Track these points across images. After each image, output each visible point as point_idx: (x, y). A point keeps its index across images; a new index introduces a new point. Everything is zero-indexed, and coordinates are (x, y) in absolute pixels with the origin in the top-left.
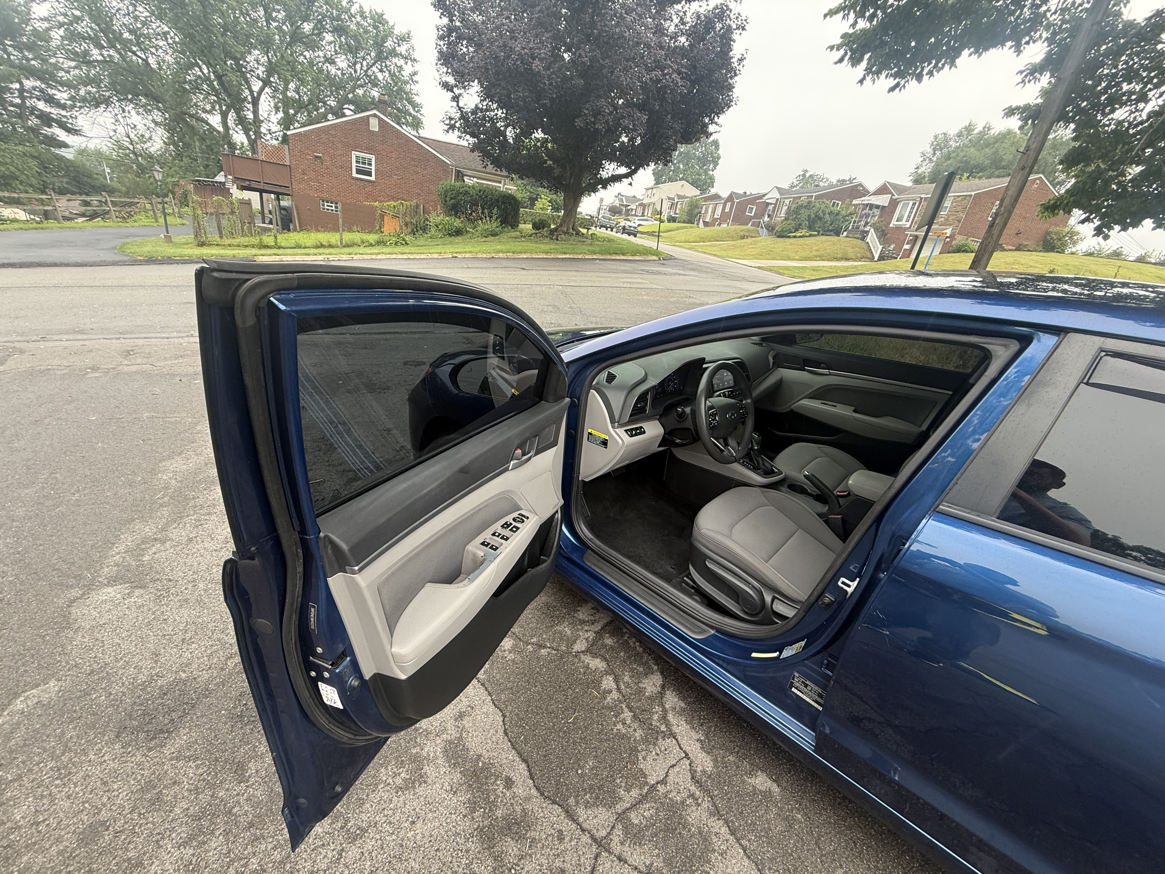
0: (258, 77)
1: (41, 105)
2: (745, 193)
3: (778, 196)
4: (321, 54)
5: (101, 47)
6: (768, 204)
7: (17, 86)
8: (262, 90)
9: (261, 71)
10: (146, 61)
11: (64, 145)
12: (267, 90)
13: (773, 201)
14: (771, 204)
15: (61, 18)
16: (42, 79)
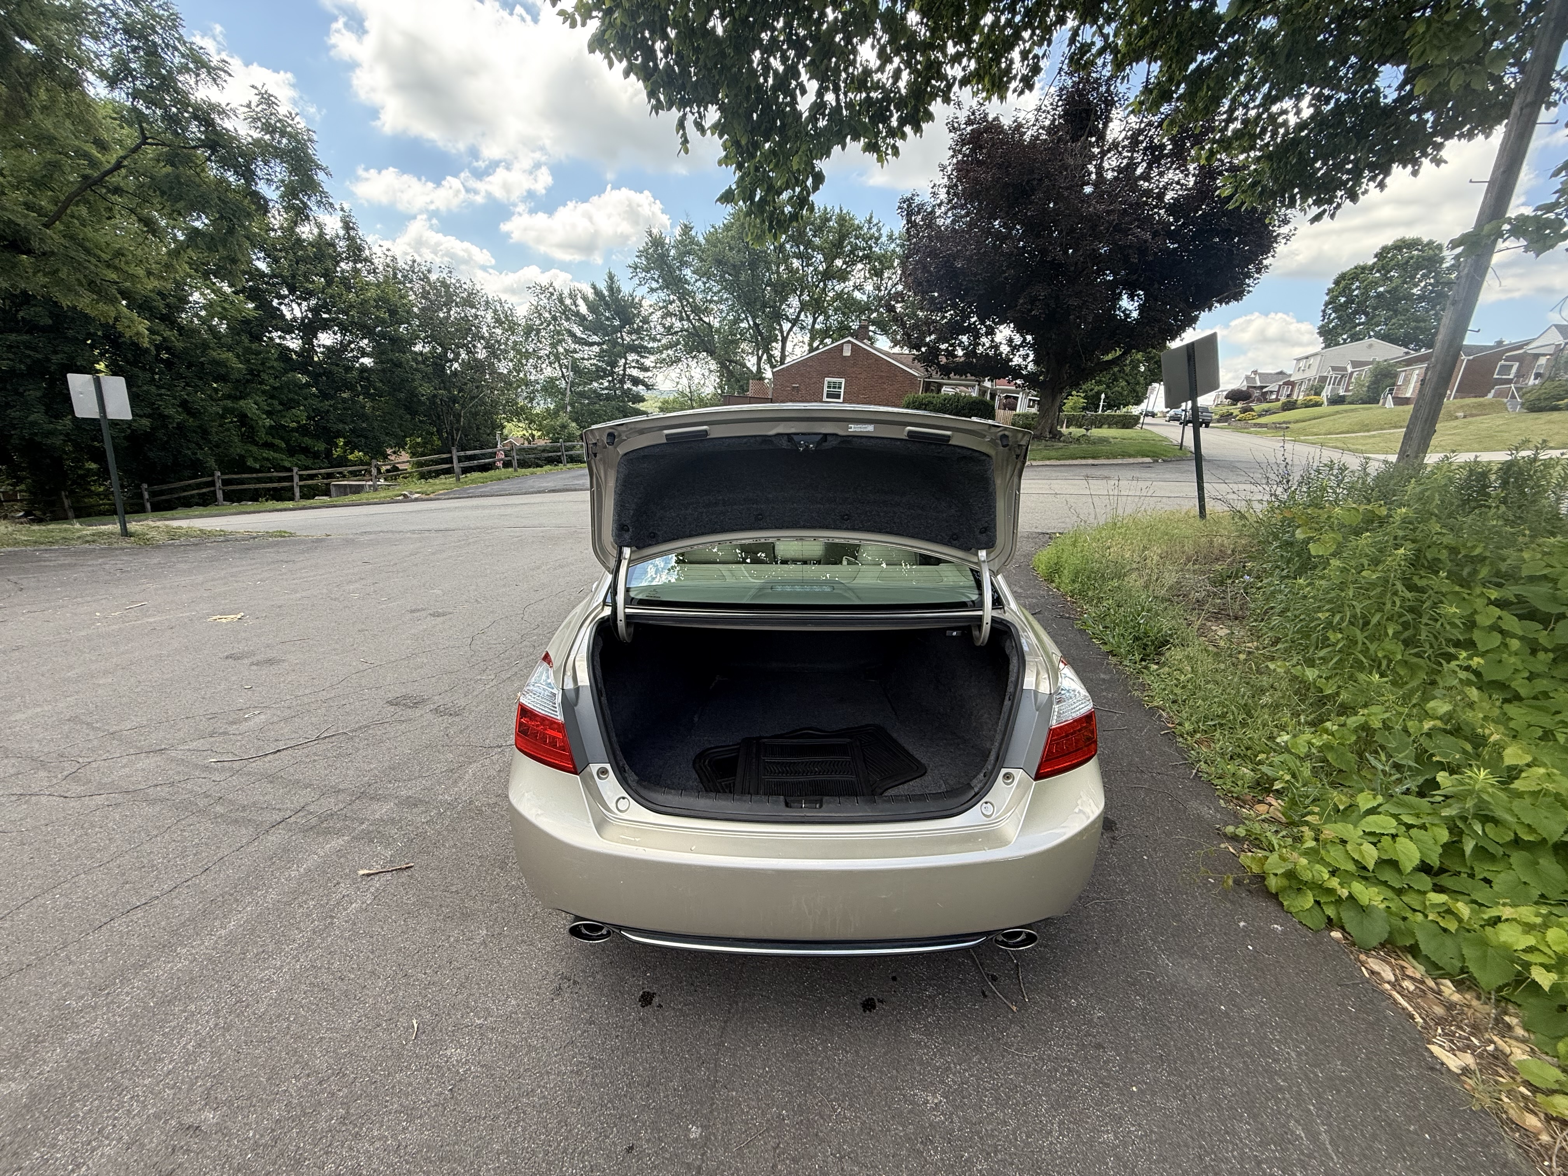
0: (787, 319)
1: (635, 373)
3: (1559, 341)
4: (851, 283)
5: (681, 319)
6: (1538, 356)
7: (623, 360)
8: (791, 329)
9: (791, 312)
10: (709, 324)
11: (643, 400)
12: (794, 329)
13: (1548, 350)
14: (1545, 355)
15: (661, 304)
16: (638, 353)
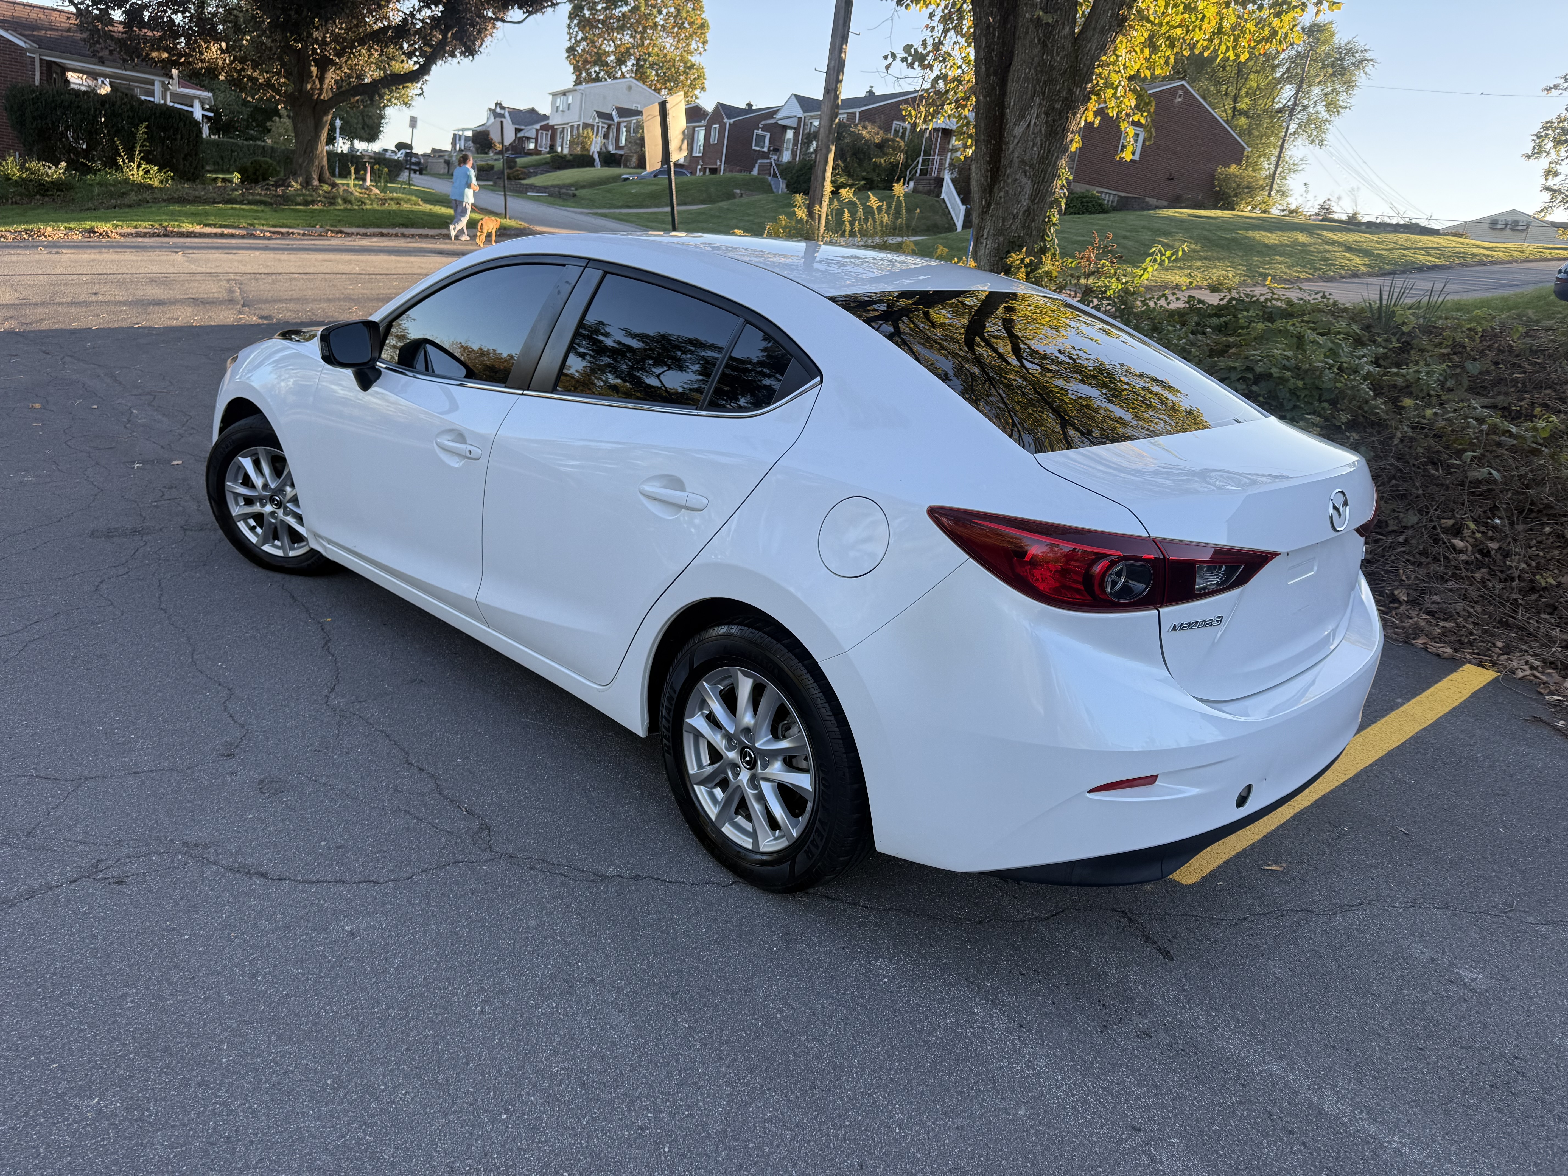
2: (749, 105)
3: (800, 113)
6: (785, 128)
13: (793, 123)
14: (791, 128)
